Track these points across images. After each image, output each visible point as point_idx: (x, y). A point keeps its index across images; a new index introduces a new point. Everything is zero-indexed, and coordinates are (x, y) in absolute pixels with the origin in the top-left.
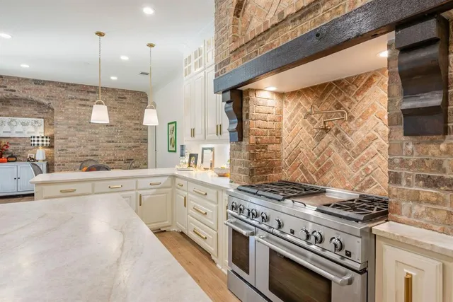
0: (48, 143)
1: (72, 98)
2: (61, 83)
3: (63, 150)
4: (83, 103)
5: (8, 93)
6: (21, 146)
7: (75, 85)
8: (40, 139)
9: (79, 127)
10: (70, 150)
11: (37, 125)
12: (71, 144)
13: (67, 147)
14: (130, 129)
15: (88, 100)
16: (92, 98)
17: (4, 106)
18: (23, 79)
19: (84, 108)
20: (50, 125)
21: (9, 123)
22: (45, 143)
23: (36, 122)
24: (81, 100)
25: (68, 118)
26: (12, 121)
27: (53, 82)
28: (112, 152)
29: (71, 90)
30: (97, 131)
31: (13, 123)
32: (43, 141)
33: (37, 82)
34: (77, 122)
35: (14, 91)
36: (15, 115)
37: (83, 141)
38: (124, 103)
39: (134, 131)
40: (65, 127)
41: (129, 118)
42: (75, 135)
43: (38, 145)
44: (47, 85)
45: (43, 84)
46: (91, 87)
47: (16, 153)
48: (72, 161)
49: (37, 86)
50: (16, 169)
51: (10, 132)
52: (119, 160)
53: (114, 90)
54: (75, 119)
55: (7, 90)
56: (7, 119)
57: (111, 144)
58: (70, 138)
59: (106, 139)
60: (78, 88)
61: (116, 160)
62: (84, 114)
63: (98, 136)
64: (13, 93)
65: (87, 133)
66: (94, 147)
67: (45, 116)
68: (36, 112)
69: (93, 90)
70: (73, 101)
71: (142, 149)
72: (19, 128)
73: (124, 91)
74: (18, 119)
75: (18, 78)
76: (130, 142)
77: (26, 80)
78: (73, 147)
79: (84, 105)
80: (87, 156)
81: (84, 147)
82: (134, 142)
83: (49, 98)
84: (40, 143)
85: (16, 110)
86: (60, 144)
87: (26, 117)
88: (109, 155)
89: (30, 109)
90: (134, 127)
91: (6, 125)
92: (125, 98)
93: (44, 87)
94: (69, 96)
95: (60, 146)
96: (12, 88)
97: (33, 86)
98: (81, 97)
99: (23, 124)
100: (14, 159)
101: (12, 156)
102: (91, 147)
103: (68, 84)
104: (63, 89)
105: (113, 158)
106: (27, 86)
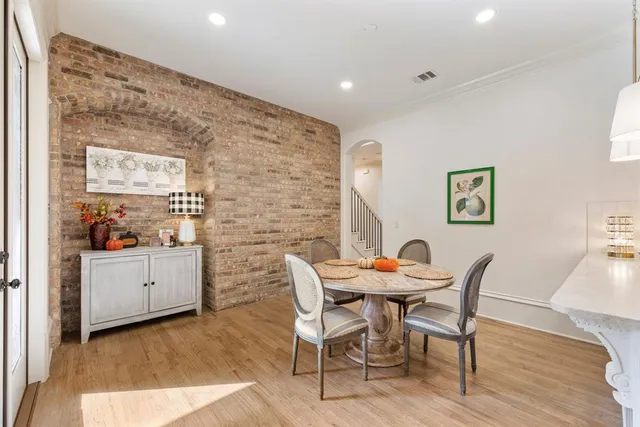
0: (200, 207)
1: (244, 123)
2: (228, 91)
3: (228, 222)
4: (259, 133)
5: (132, 95)
6: (142, 214)
7: (246, 98)
8: (185, 199)
9: (253, 177)
10: (240, 221)
11: (173, 170)
12: (241, 210)
13: (235, 216)
14: (321, 186)
15: (266, 129)
16: (271, 126)
17: (109, 126)
18: (159, 68)
19: (261, 143)
20: (195, 172)
21: (122, 164)
22: (193, 206)
23: (172, 165)
24: (257, 127)
25: (237, 160)
26: (127, 158)
27: (212, 85)
28: (298, 225)
29: (242, 107)
30: (278, 187)
31: (130, 164)
32: (189, 202)
33: (185, 80)
34: (250, 168)
35: (143, 91)
36: (131, 148)
37: (259, 204)
38: (313, 141)
39: (324, 191)
40: (233, 176)
41: (318, 166)
42: (246, 194)
43: (181, 210)
44: (203, 90)
45: (196, 87)
46: (271, 105)
47: (133, 229)
48: (244, 243)
49: (184, 88)
50: (146, 263)
51: (122, 183)
52: (307, 240)
53: (300, 116)
54: (246, 162)
55: (127, 87)
56: (116, 154)
57: (297, 210)
58: (239, 199)
59: (291, 202)
60: (252, 105)
61: (302, 240)
62: (261, 155)
63: (279, 196)
64: (141, 95)
65: (264, 190)
66: (274, 216)
67: (187, 153)
68: (170, 146)
69: (273, 112)
70: (244, 127)
71: (333, 220)
72: (141, 175)
73: (313, 119)
74: (139, 156)
75: (152, 66)
76: (320, 208)
77: (166, 72)
78: (244, 216)
79: (261, 138)
80: (265, 232)
81: (261, 215)
82: (326, 208)
83: (207, 116)
84: (185, 206)
85: (133, 136)
86: (225, 210)
87: (151, 152)
88: (295, 230)
89: (160, 138)
90: (326, 183)
91: (116, 166)
92: (313, 132)
93: (197, 92)
94: (239, 116)
95: (224, 214)
96: (139, 84)
97: (178, 87)
98: (257, 122)
99: (149, 167)
100: (133, 241)
101: (129, 235)
102: (269, 216)
103: (237, 94)
104: (229, 103)
105: (298, 235)
106: (168, 86)
